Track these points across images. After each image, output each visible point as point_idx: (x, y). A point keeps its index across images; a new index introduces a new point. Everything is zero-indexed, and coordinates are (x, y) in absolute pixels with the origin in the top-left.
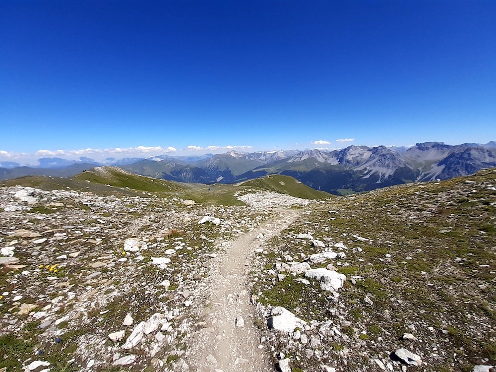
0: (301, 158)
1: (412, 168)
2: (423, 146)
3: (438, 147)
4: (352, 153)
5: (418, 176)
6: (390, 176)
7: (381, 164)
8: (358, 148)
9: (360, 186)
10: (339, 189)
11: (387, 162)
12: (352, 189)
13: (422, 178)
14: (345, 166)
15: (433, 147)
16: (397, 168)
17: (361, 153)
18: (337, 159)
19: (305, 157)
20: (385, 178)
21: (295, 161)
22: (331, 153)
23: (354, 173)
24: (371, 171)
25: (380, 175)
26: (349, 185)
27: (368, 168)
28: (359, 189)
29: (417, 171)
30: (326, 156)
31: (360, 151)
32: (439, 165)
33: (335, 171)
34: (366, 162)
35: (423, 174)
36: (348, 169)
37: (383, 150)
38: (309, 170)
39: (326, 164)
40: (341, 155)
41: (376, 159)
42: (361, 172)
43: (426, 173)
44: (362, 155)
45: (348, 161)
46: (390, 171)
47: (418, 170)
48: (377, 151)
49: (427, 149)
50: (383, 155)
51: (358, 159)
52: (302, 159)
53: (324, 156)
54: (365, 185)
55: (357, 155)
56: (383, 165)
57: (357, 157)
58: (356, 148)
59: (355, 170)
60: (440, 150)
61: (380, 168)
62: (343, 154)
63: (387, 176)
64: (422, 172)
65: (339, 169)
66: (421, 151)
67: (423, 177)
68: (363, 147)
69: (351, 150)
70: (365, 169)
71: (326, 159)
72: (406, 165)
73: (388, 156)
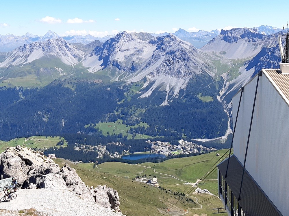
0: (27, 56)
1: (213, 75)
2: (230, 34)
3: (249, 38)
4: (123, 49)
5: (220, 88)
6: (181, 91)
7: (168, 68)
8: (134, 37)
9: (137, 114)
10: (100, 123)
11: (177, 66)
12: (121, 121)
13: (226, 92)
14: (113, 74)
15: (243, 36)
16: (191, 76)
17: (139, 47)
18: (100, 60)
19: (36, 55)
20: (175, 95)
21: (14, 64)
22: (88, 46)
23: (127, 88)
24: (154, 82)
25: (168, 90)
26: (117, 113)
27: (148, 77)
28: (135, 118)
29: (219, 80)
30: (80, 53)
31: (137, 43)
32: (248, 69)
33: (93, 84)
34: (147, 66)
35: (228, 84)
36: (117, 80)
37: (172, 43)
38: (45, 83)
39: (78, 70)
40: (105, 51)
41: (162, 59)
42: (138, 85)
43: (231, 82)
44: (140, 51)
45: (117, 65)
46: (182, 81)
47: (222, 78)
48: (162, 44)
49: (236, 39)
50: (172, 53)
51: (134, 58)
52: (30, 60)
53: (76, 52)
54: (143, 111)
55: (132, 52)
56: (170, 72)
57: (133, 55)
58: (130, 38)
59: (129, 81)
60: (251, 42)
61: (167, 76)
62: (109, 50)
63: (177, 91)
64: (227, 81)
65: (101, 81)
66: (228, 44)
67: (228, 90)
68: (143, 36)
69: (121, 41)
70: (145, 80)
71: (80, 59)
72: (205, 69)
73: (178, 54)
